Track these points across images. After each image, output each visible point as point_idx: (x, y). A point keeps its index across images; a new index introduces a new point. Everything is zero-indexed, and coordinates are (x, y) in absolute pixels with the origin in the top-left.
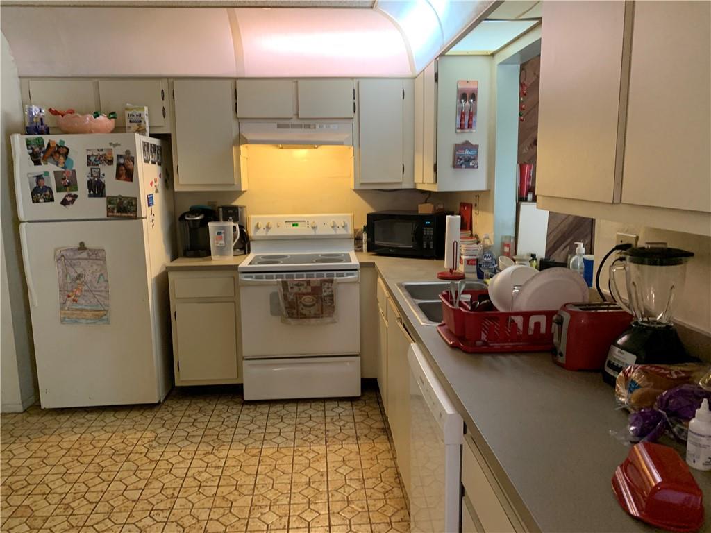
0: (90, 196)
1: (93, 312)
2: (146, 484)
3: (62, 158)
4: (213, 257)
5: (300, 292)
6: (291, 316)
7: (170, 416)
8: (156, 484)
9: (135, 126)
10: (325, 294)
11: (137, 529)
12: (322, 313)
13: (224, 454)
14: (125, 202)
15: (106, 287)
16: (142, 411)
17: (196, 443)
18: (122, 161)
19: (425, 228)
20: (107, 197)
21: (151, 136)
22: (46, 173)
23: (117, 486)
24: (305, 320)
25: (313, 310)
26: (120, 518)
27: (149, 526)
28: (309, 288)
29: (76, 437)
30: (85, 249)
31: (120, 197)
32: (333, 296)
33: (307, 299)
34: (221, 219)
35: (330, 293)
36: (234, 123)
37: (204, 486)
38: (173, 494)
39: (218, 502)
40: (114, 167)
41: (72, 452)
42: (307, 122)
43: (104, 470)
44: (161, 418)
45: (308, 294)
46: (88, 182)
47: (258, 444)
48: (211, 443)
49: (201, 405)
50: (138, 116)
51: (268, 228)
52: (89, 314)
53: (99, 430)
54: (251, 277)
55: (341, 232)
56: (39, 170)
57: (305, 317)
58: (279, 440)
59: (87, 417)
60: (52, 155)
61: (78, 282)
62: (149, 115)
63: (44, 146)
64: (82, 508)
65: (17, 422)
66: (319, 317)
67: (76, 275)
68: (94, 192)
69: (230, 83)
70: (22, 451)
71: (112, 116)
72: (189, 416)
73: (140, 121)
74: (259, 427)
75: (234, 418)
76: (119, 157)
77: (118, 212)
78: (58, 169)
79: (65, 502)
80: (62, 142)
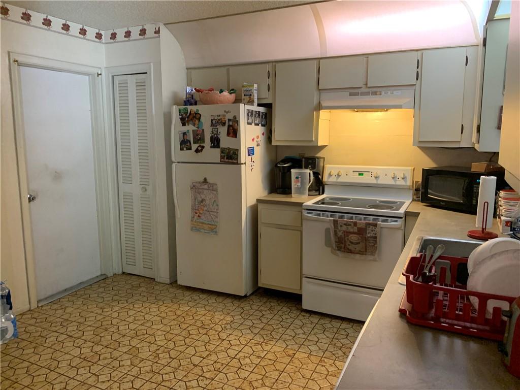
0: (211, 147)
1: (209, 226)
2: (208, 355)
3: (197, 121)
4: (293, 195)
5: (348, 231)
6: (339, 249)
7: (248, 308)
8: (214, 357)
9: (247, 98)
10: (369, 235)
11: (185, 387)
12: (366, 251)
13: (267, 348)
14: (232, 152)
15: (217, 210)
16: (233, 300)
17: (254, 334)
18: (231, 123)
19: (475, 186)
20: (221, 148)
21: (259, 105)
22: (188, 131)
23: (191, 351)
24: (350, 254)
25: (358, 248)
26: (180, 374)
27: (193, 387)
28: (356, 228)
29: (186, 309)
30: (207, 183)
31: (229, 149)
32: (376, 237)
33: (354, 238)
34: (303, 167)
35: (374, 235)
36: (316, 93)
37: (242, 369)
38: (219, 368)
39: (244, 385)
40: (226, 128)
41: (179, 319)
42: (374, 90)
43: (190, 337)
44: (242, 308)
45: (354, 233)
46: (211, 137)
47: (296, 347)
48: (264, 336)
49: (272, 304)
50: (250, 91)
51: (339, 176)
52: (206, 227)
53: (202, 307)
54: (311, 213)
55: (400, 182)
56: (185, 129)
57: (350, 252)
58: (313, 348)
59: (201, 296)
60: (192, 119)
61: (201, 204)
62: (258, 90)
63: (188, 113)
64: (164, 359)
65: (163, 290)
66: (363, 254)
67: (201, 199)
68: (214, 145)
69: (316, 62)
70: (155, 310)
71: (231, 92)
72: (261, 311)
73: (251, 95)
74: (304, 333)
75: (290, 321)
76: (229, 120)
77: (227, 159)
78: (195, 128)
79: (158, 352)
80: (197, 110)
